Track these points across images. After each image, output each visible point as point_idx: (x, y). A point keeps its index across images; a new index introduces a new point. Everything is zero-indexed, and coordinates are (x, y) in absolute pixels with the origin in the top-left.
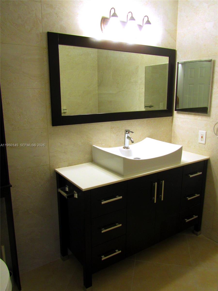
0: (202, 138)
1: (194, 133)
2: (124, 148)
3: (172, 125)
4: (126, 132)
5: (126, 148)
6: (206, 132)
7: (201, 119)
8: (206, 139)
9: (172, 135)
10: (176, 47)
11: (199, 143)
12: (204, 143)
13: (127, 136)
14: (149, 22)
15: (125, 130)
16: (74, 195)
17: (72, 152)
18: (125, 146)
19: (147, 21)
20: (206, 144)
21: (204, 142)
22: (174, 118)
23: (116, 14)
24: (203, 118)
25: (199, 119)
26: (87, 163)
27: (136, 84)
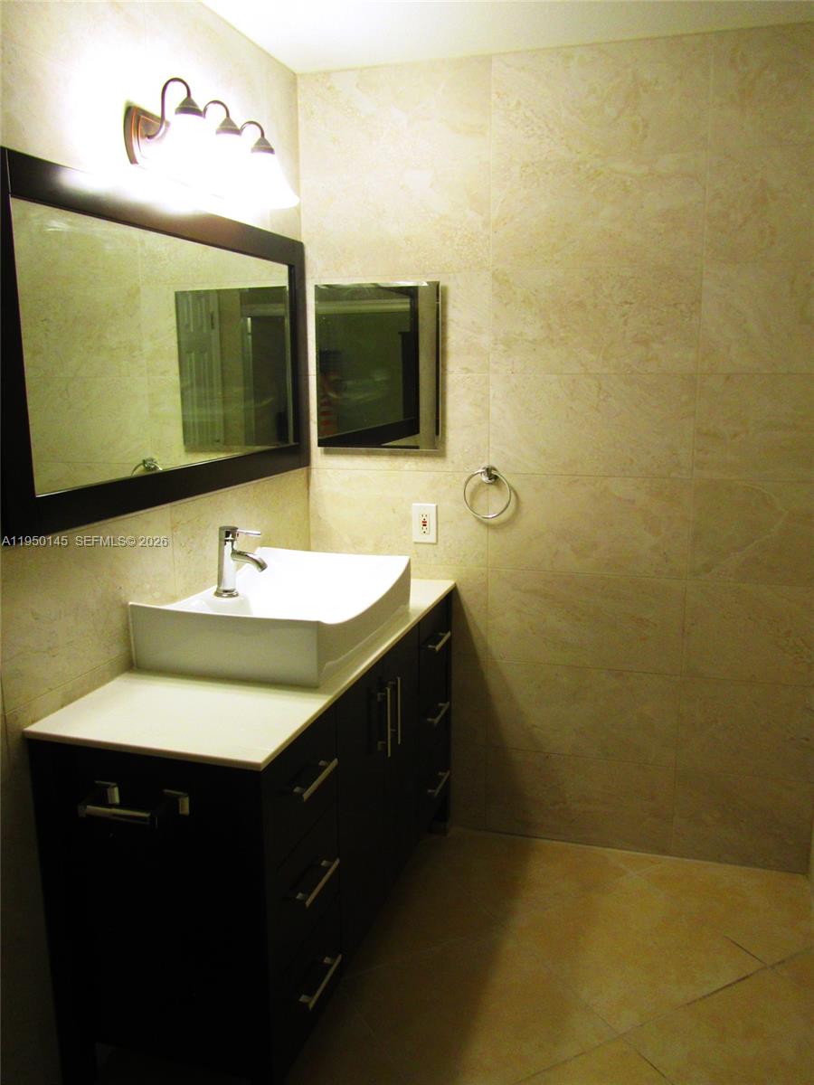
0: (425, 525)
1: (394, 512)
2: (218, 594)
3: (308, 494)
4: (227, 536)
5: (225, 595)
6: (437, 507)
7: (414, 467)
8: (437, 529)
9: (313, 529)
10: (300, 234)
11: (416, 543)
12: (434, 541)
13: (231, 551)
14: (268, 144)
15: (221, 529)
16: (178, 803)
17: (72, 642)
18: (222, 588)
19: (260, 140)
20: (439, 542)
21: (431, 538)
22: (314, 472)
23: (193, 104)
24: (420, 464)
25: (406, 467)
26: (118, 679)
27: (134, 357)
